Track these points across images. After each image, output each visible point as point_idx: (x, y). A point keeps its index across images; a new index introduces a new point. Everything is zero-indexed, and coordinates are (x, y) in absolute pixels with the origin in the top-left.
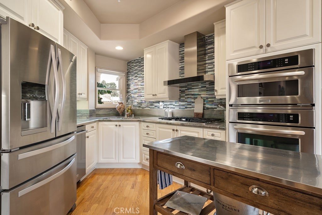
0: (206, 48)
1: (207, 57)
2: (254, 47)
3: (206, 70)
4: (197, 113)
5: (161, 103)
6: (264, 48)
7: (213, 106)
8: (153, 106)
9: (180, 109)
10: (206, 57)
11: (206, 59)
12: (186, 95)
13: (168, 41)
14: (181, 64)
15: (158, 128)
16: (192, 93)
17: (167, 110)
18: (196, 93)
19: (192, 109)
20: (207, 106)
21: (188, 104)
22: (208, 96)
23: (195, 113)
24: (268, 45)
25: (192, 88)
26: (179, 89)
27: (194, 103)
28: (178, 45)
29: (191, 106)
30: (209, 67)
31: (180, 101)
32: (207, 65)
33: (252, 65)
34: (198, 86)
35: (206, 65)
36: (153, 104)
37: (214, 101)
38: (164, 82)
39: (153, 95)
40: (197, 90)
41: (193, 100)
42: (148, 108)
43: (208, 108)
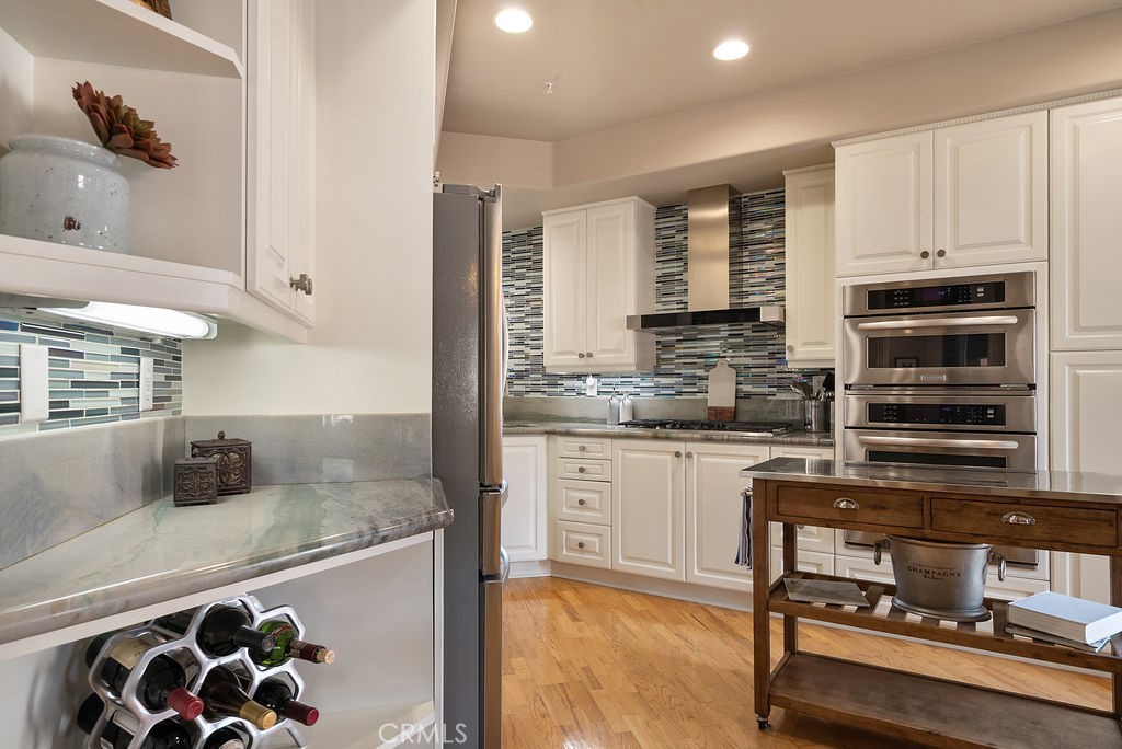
0: (744, 230)
1: (748, 254)
2: (907, 253)
3: (744, 290)
4: (715, 409)
5: (591, 381)
6: (931, 258)
7: (766, 390)
8: (558, 389)
9: (657, 398)
10: (745, 254)
11: (745, 259)
12: (679, 357)
13: (636, 198)
14: (660, 265)
15: (620, 452)
16: (698, 351)
17: (614, 401)
18: (715, 351)
19: (699, 396)
20: (747, 388)
21: (686, 382)
22: (749, 361)
23: (710, 408)
24: (941, 253)
25: (699, 337)
26: (654, 338)
27: (707, 379)
28: (653, 209)
29: (696, 390)
30: (751, 281)
31: (657, 375)
32: (748, 276)
33: (904, 295)
34: (718, 331)
35: (745, 276)
36: (559, 382)
37: (769, 375)
38: (630, 320)
39: (581, 356)
40: (716, 343)
41: (700, 372)
42: (539, 395)
43: (748, 396)
